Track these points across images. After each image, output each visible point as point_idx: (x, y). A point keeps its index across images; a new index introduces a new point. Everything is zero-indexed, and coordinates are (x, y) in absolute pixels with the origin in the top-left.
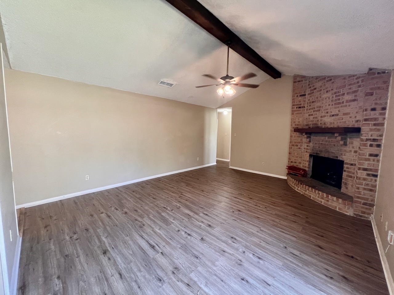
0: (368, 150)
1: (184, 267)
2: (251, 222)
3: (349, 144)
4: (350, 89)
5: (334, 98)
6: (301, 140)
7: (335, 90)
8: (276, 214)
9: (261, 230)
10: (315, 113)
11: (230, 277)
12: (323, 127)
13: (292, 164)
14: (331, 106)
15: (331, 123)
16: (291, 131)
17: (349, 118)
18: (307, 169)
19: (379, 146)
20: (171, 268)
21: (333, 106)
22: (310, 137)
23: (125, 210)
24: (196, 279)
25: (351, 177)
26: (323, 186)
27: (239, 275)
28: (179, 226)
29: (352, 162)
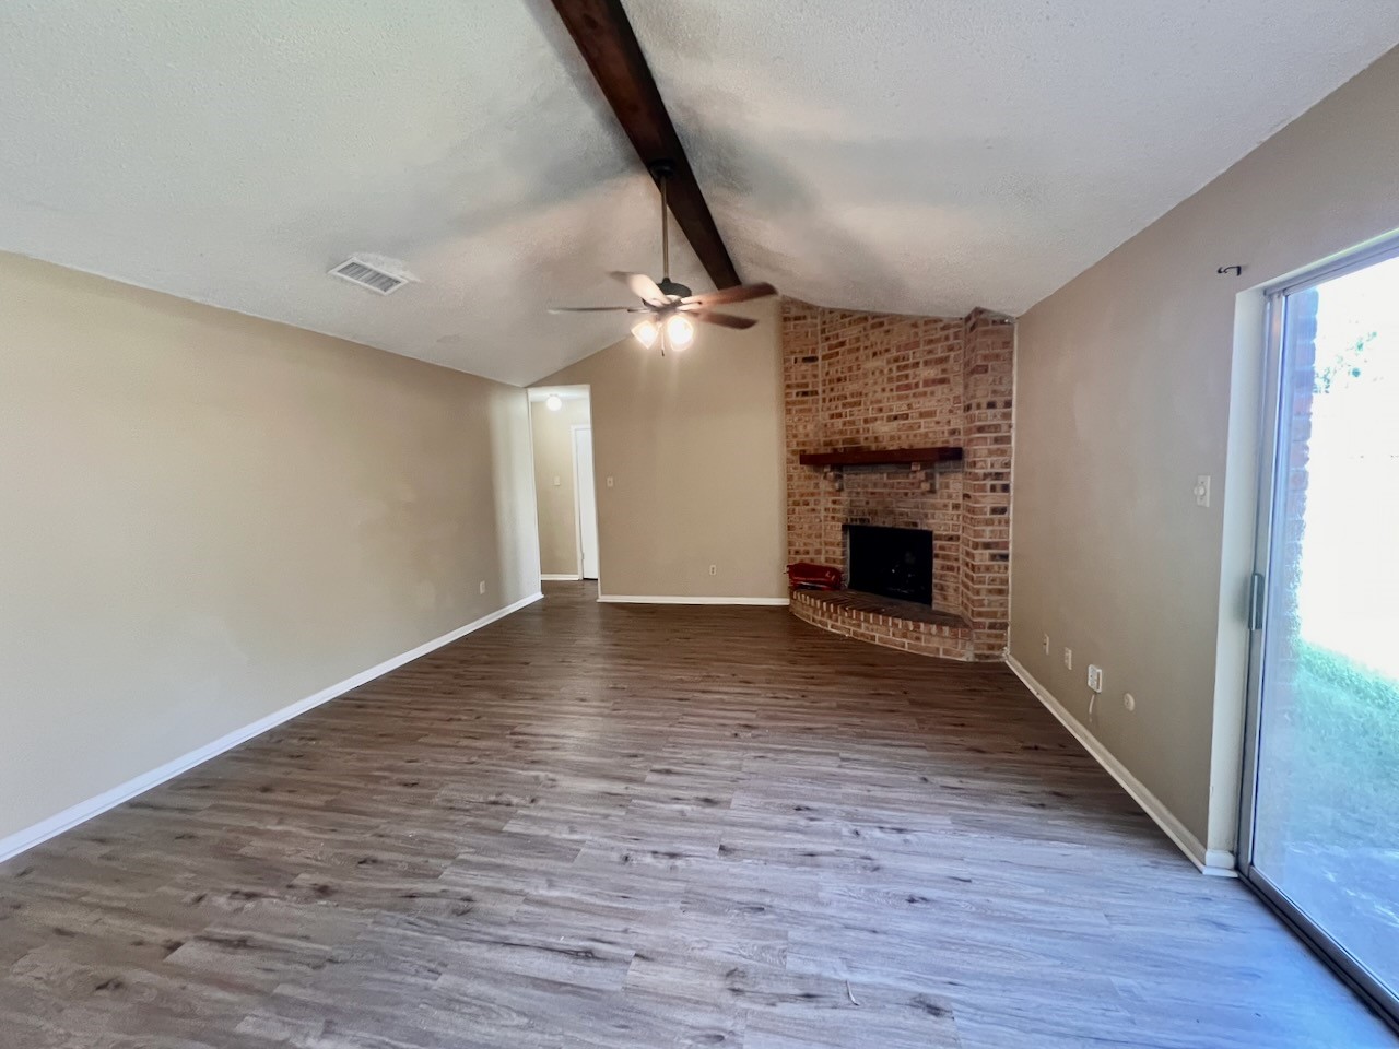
0: (989, 501)
1: (751, 958)
2: (804, 749)
3: (941, 487)
4: (930, 352)
5: (895, 373)
6: (817, 486)
7: (894, 353)
8: (840, 707)
9: (843, 760)
10: (848, 410)
11: (883, 911)
12: (874, 448)
13: (798, 558)
14: (887, 394)
15: (892, 438)
16: (789, 462)
17: (933, 424)
18: (839, 567)
19: (1006, 488)
20: (714, 984)
21: (895, 393)
22: (841, 477)
23: (305, 879)
24: (811, 969)
25: (951, 569)
26: (891, 604)
27: (895, 895)
28: (612, 843)
29: (951, 533)
